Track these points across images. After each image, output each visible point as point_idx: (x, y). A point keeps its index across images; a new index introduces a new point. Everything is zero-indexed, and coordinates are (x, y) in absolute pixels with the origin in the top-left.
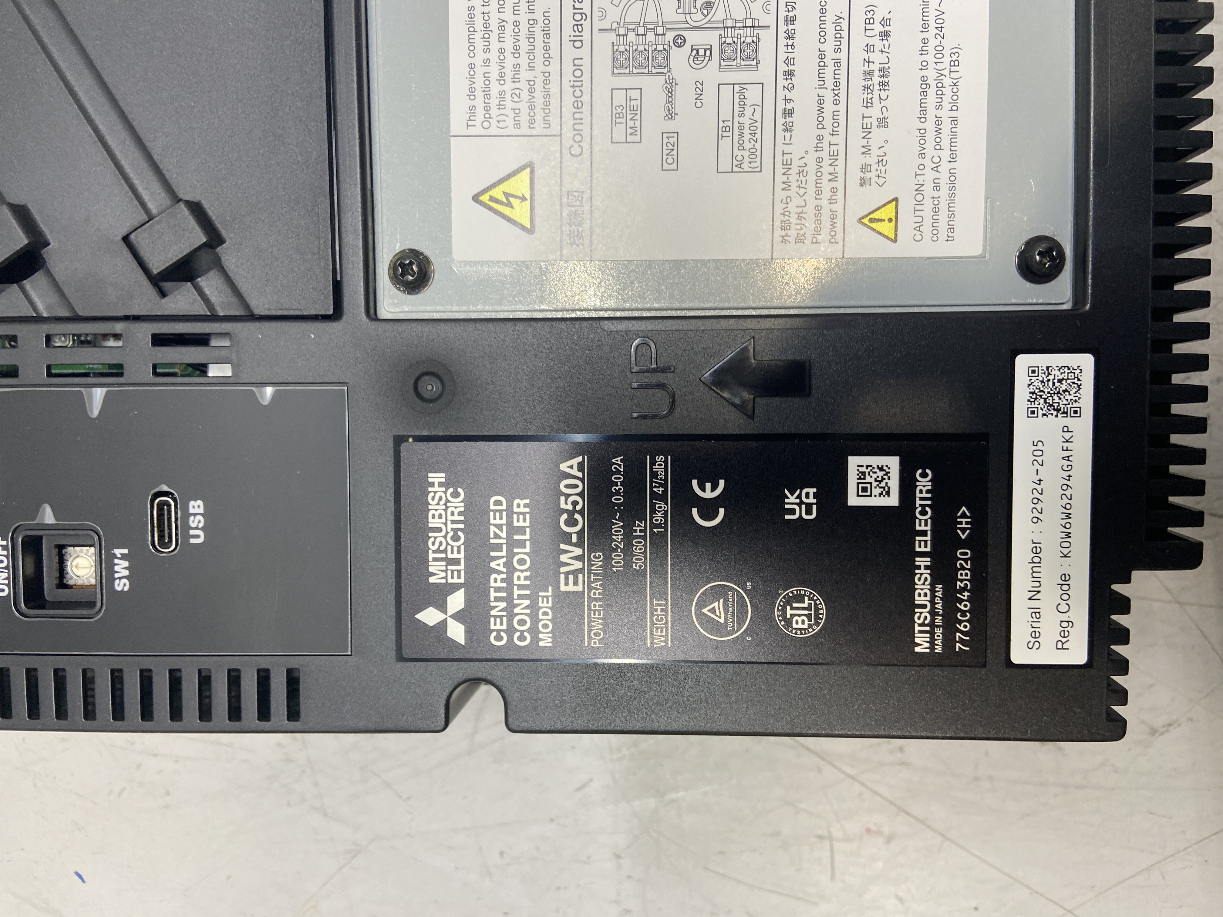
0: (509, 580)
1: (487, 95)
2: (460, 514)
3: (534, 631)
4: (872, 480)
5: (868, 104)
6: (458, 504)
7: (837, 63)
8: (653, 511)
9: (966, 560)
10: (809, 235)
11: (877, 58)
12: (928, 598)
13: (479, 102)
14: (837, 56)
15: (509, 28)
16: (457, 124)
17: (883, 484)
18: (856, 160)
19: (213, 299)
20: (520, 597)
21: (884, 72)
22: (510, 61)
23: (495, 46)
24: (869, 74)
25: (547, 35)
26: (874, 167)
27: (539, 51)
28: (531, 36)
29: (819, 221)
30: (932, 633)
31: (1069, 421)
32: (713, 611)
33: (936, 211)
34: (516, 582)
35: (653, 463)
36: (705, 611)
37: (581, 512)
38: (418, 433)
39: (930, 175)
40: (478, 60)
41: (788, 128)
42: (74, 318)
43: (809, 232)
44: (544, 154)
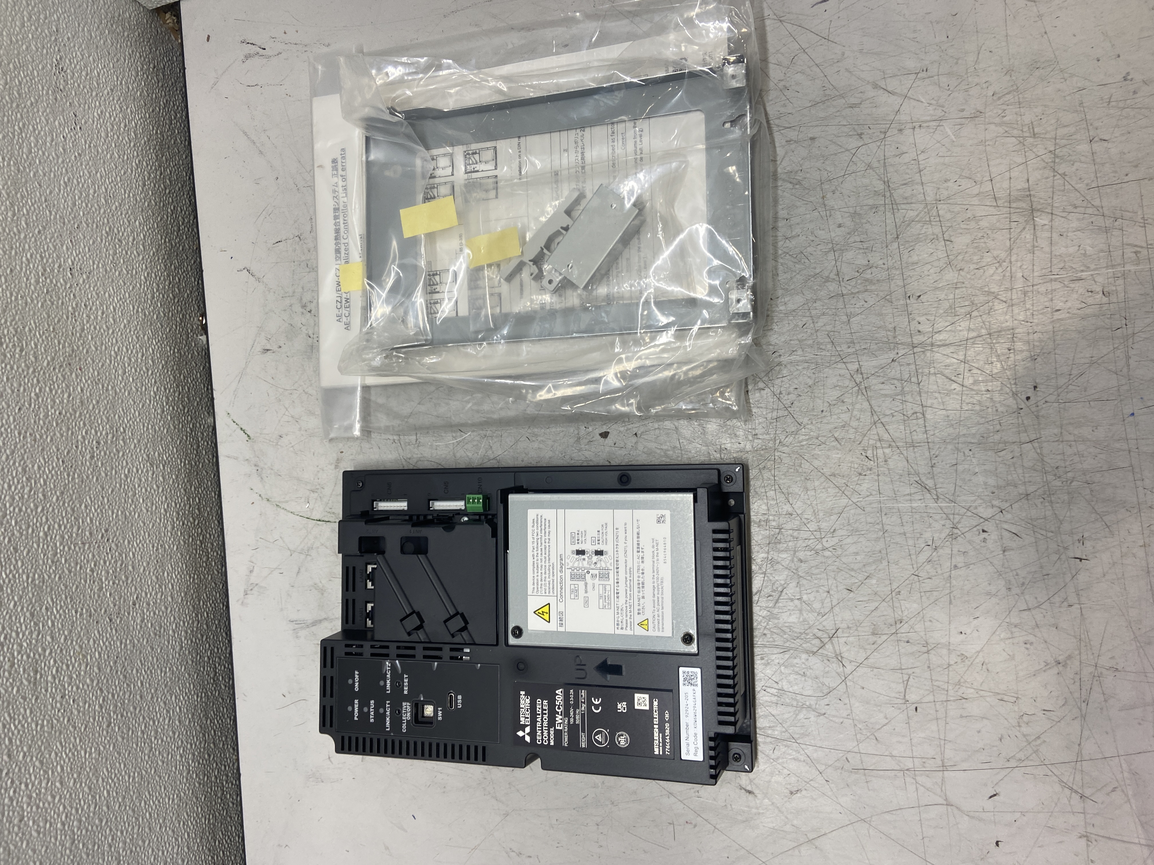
0: (542, 724)
1: (538, 585)
2: (529, 704)
3: (549, 740)
4: (641, 701)
5: (639, 592)
6: (528, 701)
7: (630, 580)
8: (581, 707)
9: (668, 727)
11: (641, 580)
12: (658, 737)
13: (536, 586)
14: (630, 578)
15: (543, 567)
16: (530, 592)
17: (644, 703)
18: (636, 607)
19: (466, 639)
20: (545, 730)
21: (643, 584)
22: (544, 576)
23: (540, 572)
24: (639, 584)
25: (553, 570)
26: (642, 609)
27: (551, 574)
28: (549, 569)
29: (627, 624)
30: (659, 748)
31: (694, 688)
32: (598, 737)
33: (659, 623)
34: (544, 725)
35: (581, 692)
36: (596, 737)
37: (562, 706)
39: (656, 613)
40: (535, 575)
41: (618, 597)
42: (430, 642)
43: (624, 627)
44: (552, 601)
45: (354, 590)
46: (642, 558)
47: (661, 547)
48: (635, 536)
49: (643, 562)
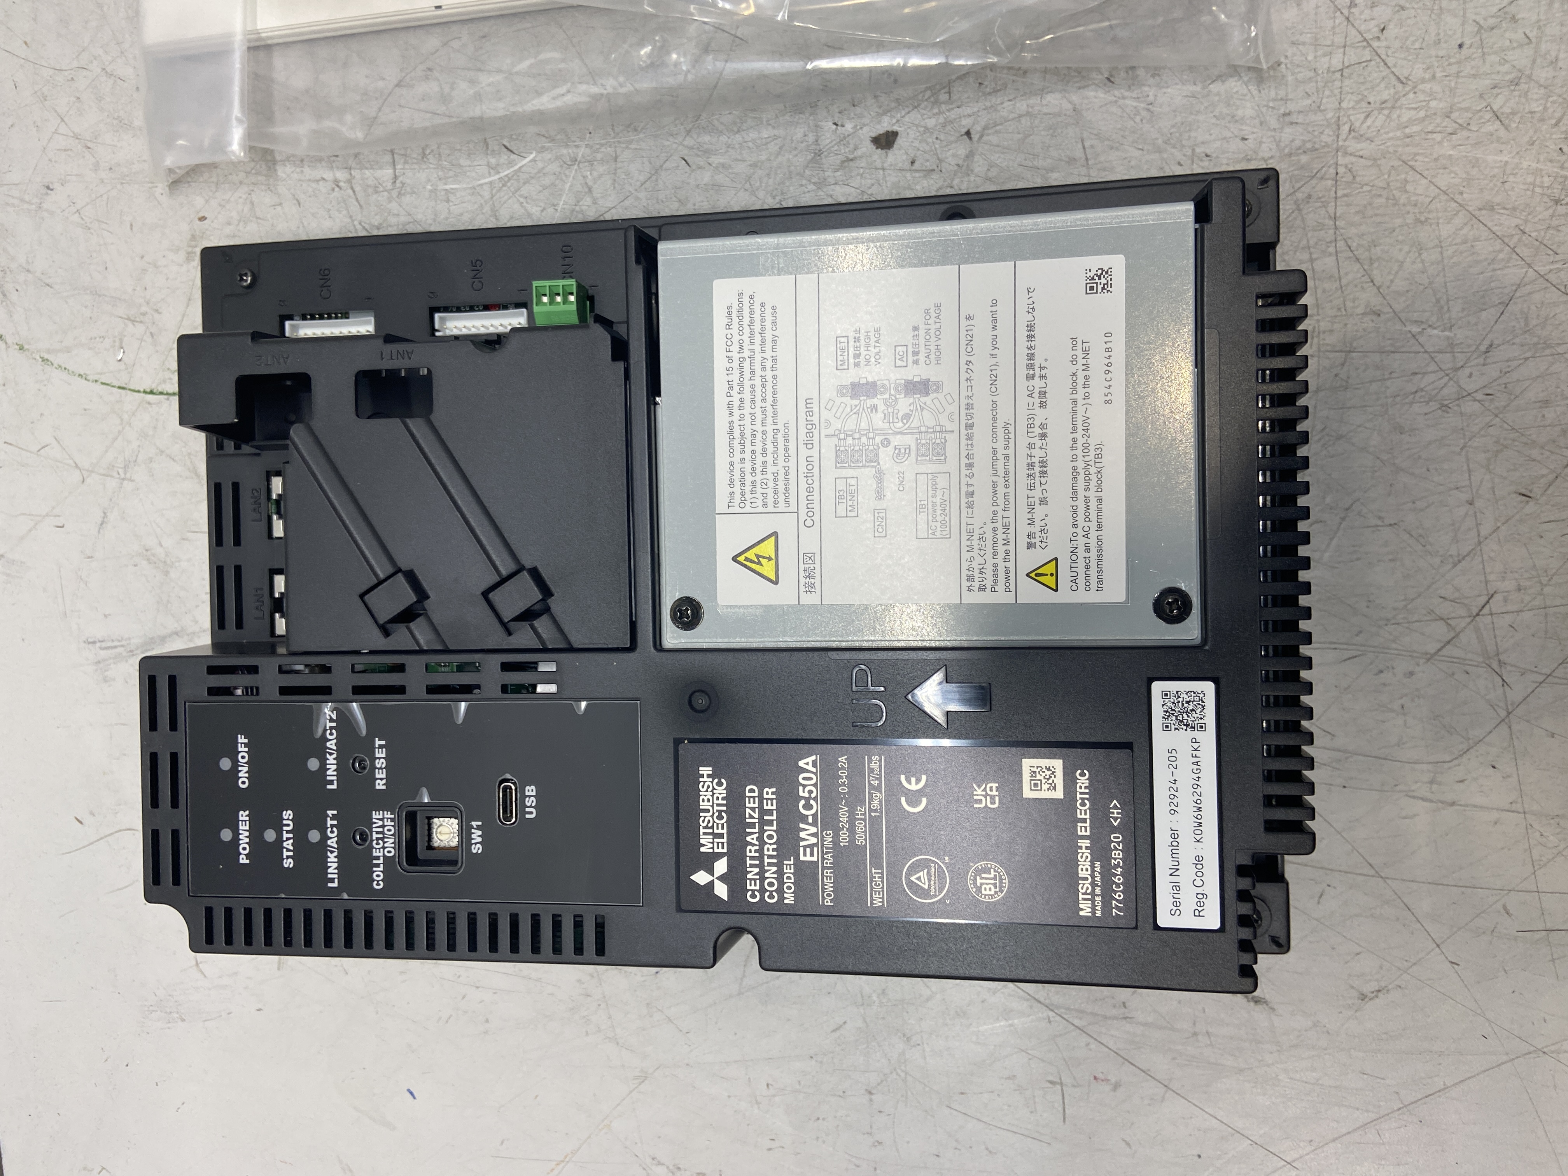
0: (761, 851)
1: (743, 484)
2: (723, 799)
3: (780, 891)
4: (1042, 778)
5: (1032, 487)
6: (721, 791)
7: (1006, 457)
8: (871, 799)
9: (1118, 843)
10: (989, 587)
11: (1038, 453)
12: (1089, 872)
13: (737, 489)
14: (1006, 452)
15: (759, 436)
16: (721, 505)
17: (1050, 781)
19: (544, 636)
20: (769, 864)
21: (1043, 463)
22: (759, 459)
23: (748, 448)
24: (1031, 465)
25: (787, 440)
26: (1038, 534)
27: (781, 452)
28: (775, 442)
29: (995, 575)
30: (1093, 901)
31: (1196, 734)
32: (919, 879)
33: (1087, 568)
34: (766, 852)
35: (870, 761)
36: (913, 879)
37: (815, 799)
38: (691, 736)
39: (1081, 541)
40: (736, 459)
41: (970, 506)
42: (447, 651)
43: (989, 583)
44: (785, 526)
45: (237, 542)
46: (1043, 394)
47: (1097, 360)
48: (1022, 333)
49: (1043, 405)
